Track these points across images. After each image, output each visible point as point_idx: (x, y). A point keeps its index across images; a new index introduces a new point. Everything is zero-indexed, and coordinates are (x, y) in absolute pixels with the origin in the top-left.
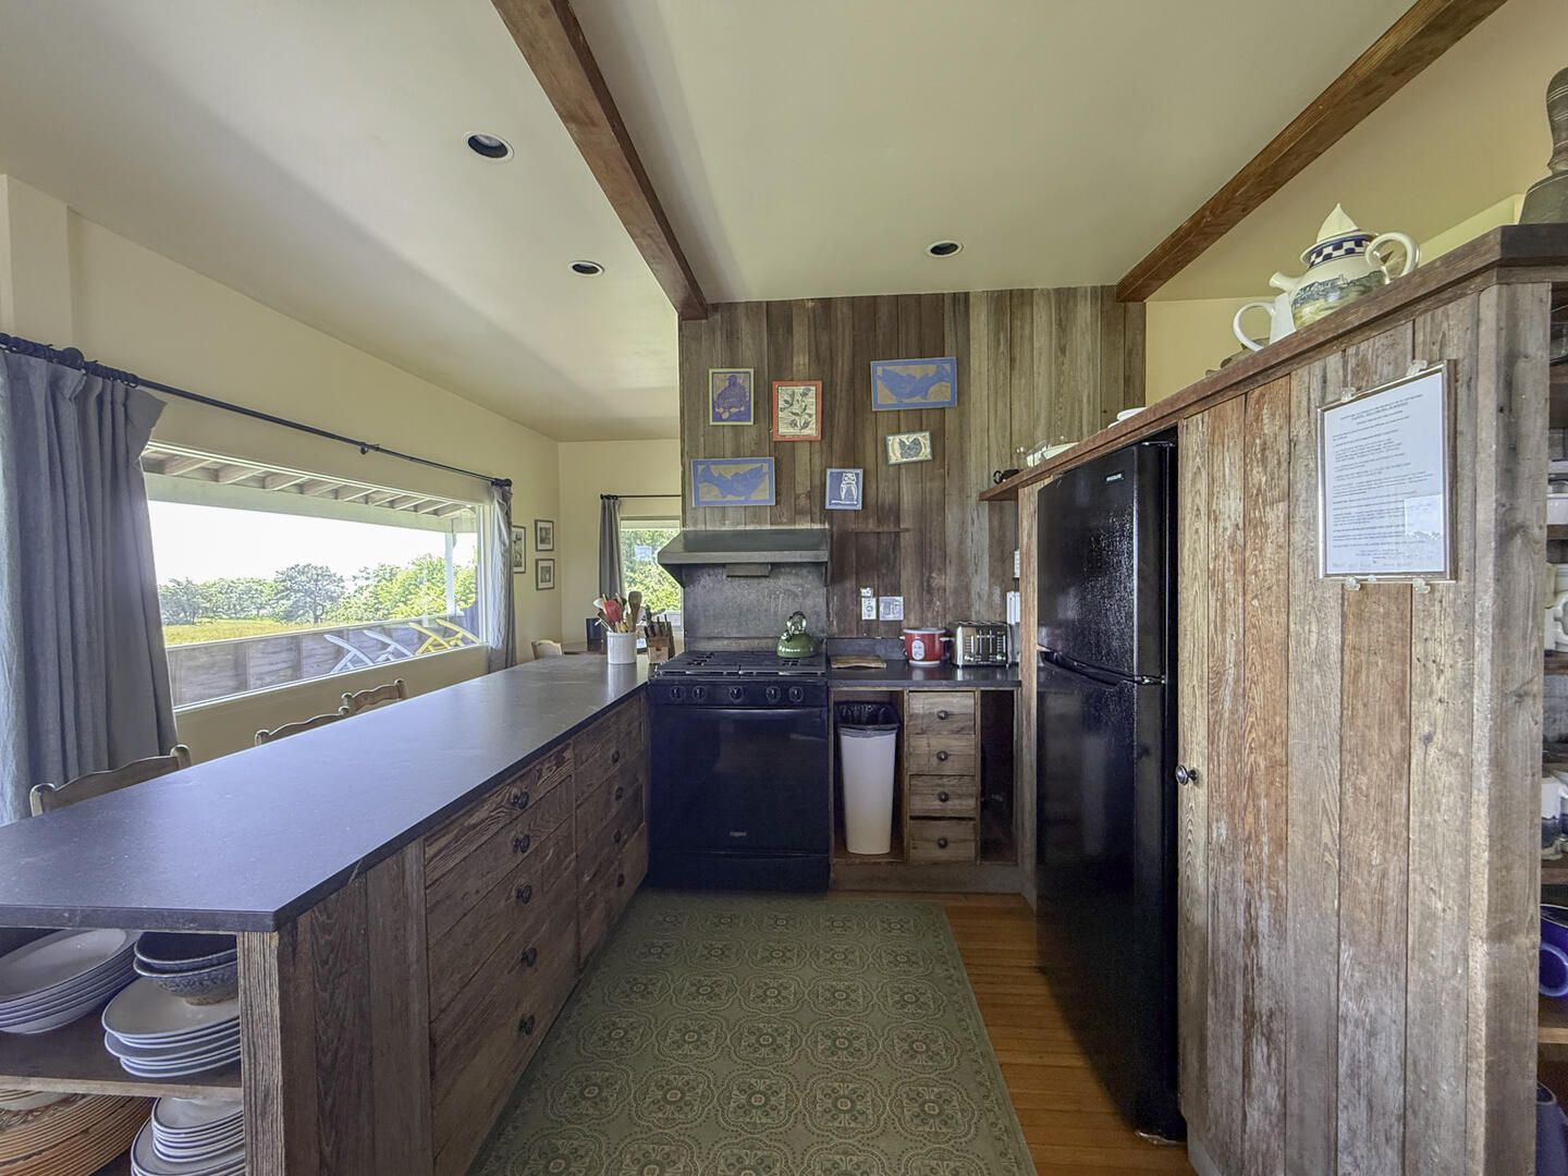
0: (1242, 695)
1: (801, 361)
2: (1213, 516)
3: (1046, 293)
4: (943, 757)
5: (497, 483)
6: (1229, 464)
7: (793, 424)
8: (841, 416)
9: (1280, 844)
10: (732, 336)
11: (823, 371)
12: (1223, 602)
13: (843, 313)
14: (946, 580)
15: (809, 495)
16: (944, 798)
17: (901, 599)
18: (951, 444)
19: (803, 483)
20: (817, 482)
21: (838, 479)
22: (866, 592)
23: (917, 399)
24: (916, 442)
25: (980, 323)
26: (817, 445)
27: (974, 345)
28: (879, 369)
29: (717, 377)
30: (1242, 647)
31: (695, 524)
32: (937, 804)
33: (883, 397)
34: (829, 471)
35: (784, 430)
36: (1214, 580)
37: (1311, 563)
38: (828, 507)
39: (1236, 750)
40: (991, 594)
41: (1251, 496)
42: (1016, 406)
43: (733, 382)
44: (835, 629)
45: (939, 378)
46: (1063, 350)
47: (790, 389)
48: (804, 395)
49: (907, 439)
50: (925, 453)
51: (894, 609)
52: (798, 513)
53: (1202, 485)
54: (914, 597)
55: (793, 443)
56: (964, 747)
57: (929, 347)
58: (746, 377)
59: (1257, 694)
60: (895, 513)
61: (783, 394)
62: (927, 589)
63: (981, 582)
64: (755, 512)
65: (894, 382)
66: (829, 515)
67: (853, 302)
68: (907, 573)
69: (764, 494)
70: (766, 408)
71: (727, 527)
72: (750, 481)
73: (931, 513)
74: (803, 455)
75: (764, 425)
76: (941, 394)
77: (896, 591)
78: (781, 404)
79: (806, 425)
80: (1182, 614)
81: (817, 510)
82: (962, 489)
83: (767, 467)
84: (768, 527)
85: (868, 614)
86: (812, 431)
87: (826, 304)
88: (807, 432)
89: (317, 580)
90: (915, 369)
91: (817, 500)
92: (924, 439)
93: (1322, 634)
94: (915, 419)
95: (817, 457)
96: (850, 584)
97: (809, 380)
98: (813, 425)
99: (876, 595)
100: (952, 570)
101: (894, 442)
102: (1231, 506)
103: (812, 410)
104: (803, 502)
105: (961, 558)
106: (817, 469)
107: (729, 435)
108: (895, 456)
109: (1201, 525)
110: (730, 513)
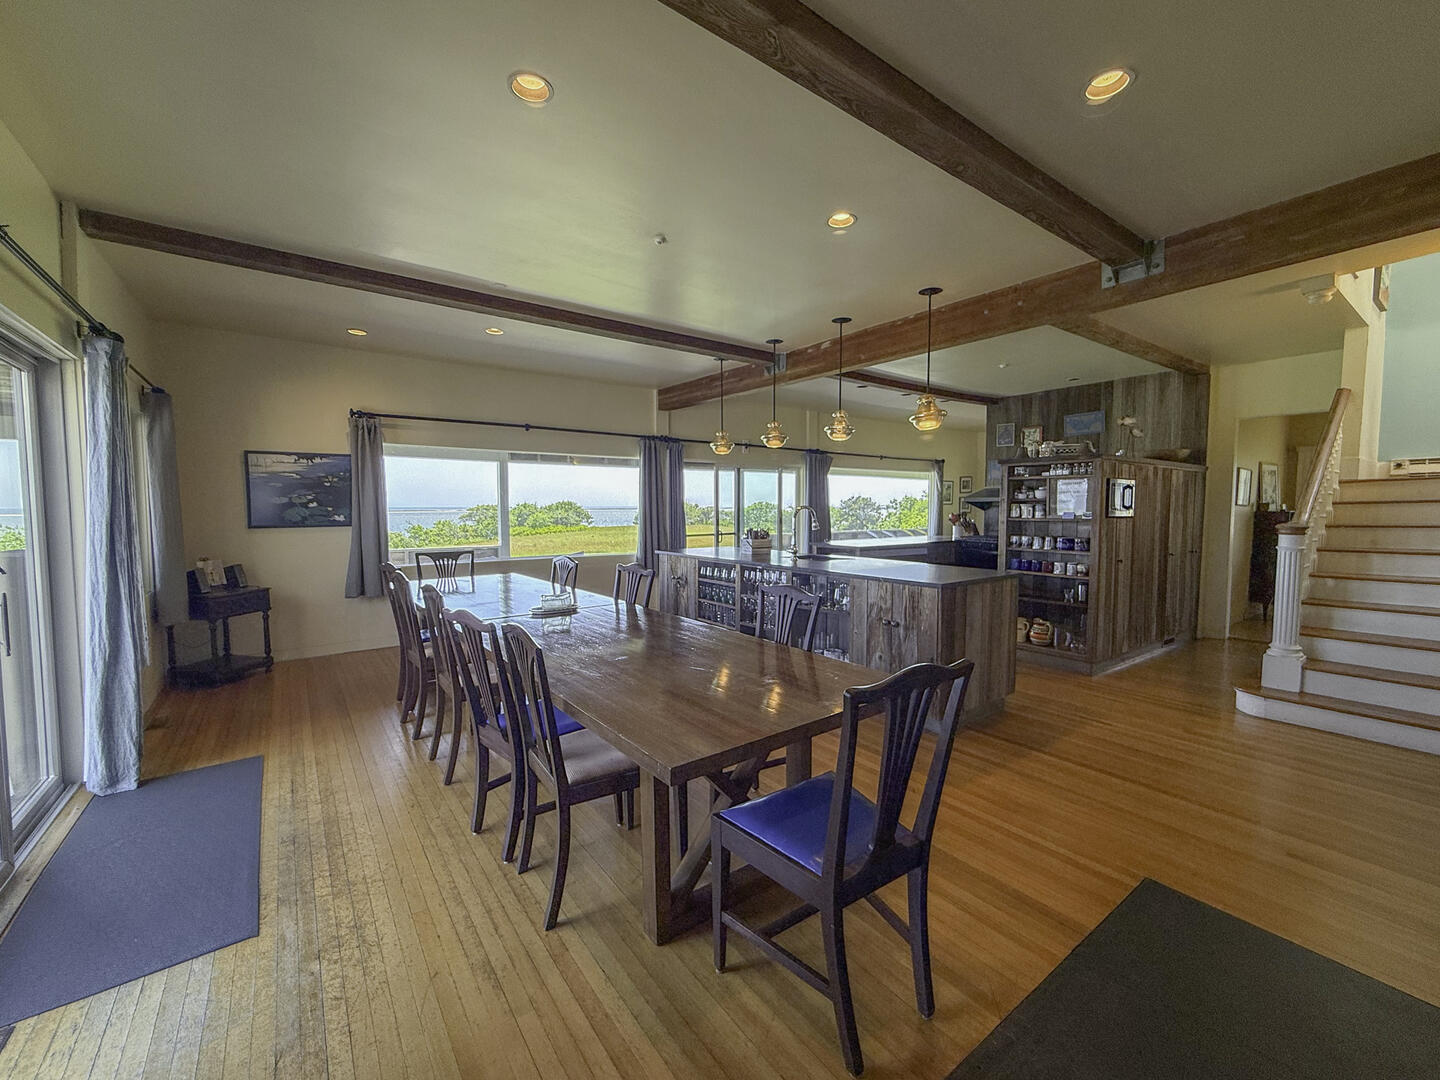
1: (1035, 418)
3: (1152, 376)
5: (937, 462)
10: (1007, 410)
11: (1044, 422)
13: (1054, 396)
18: (1102, 449)
23: (1086, 431)
25: (1118, 393)
27: (1115, 404)
28: (1067, 419)
29: (1000, 427)
31: (989, 486)
33: (1071, 430)
43: (1006, 429)
45: (1097, 420)
46: (1161, 401)
47: (1030, 429)
48: (1035, 432)
57: (1093, 407)
58: (1012, 426)
61: (1027, 432)
65: (1075, 424)
67: (1059, 390)
70: (1019, 439)
75: (1017, 446)
76: (1098, 427)
78: (1026, 436)
87: (1047, 393)
89: (864, 508)
90: (1086, 417)
97: (1038, 425)
103: (1038, 439)
107: (1004, 450)
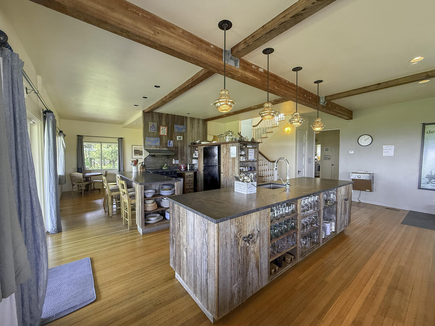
0: (226, 165)
1: (164, 123)
2: (224, 153)
3: (196, 119)
4: (189, 181)
6: (225, 149)
7: (163, 133)
8: (170, 132)
9: (228, 175)
10: (152, 117)
11: (167, 125)
12: (224, 159)
13: (170, 116)
14: (185, 158)
15: (165, 144)
16: (190, 186)
17: (178, 161)
18: (185, 138)
19: (164, 142)
20: (166, 142)
21: (170, 142)
22: (173, 160)
23: (181, 131)
24: (181, 137)
25: (189, 121)
26: (166, 137)
27: (188, 124)
28: (175, 126)
29: (150, 124)
30: (226, 162)
31: (146, 148)
32: (189, 187)
33: (176, 130)
34: (168, 141)
35: (161, 133)
36: (224, 157)
37: (230, 156)
38: (168, 146)
39: (225, 170)
40: (190, 160)
41: (226, 151)
42: (193, 134)
44: (169, 165)
45: (184, 128)
46: (198, 127)
47: (163, 127)
48: (165, 128)
49: (179, 137)
50: (182, 139)
51: (177, 162)
52: (163, 147)
53: (223, 150)
54: (180, 160)
55: (163, 135)
56: (192, 179)
57: (182, 124)
58: (156, 124)
59: (227, 165)
60: (177, 148)
61: (161, 128)
62: (182, 159)
63: (189, 158)
64: (156, 147)
65: (178, 128)
66: (168, 147)
67: (172, 115)
68: (179, 156)
69: (158, 144)
70: (159, 130)
71: (152, 149)
72: (156, 141)
73: (183, 147)
74: (164, 138)
75: (158, 132)
76: (183, 131)
77: (178, 160)
78: (161, 129)
79: (165, 133)
80: (221, 160)
81: (166, 146)
82: (186, 144)
83: (159, 139)
84: (158, 149)
85: (174, 163)
86: (166, 134)
87: (168, 114)
88: (165, 134)
90: (180, 127)
91: (166, 145)
92: (182, 137)
93: (231, 161)
94: (181, 134)
95: (166, 139)
96: (171, 158)
97: (165, 126)
98: (166, 133)
99: (175, 160)
100: (185, 156)
101: (178, 137)
102: (225, 152)
103: (166, 131)
104: (164, 145)
105: (186, 155)
106: (166, 140)
107: (152, 133)
108: (178, 139)
109: (223, 153)
110: (152, 146)
